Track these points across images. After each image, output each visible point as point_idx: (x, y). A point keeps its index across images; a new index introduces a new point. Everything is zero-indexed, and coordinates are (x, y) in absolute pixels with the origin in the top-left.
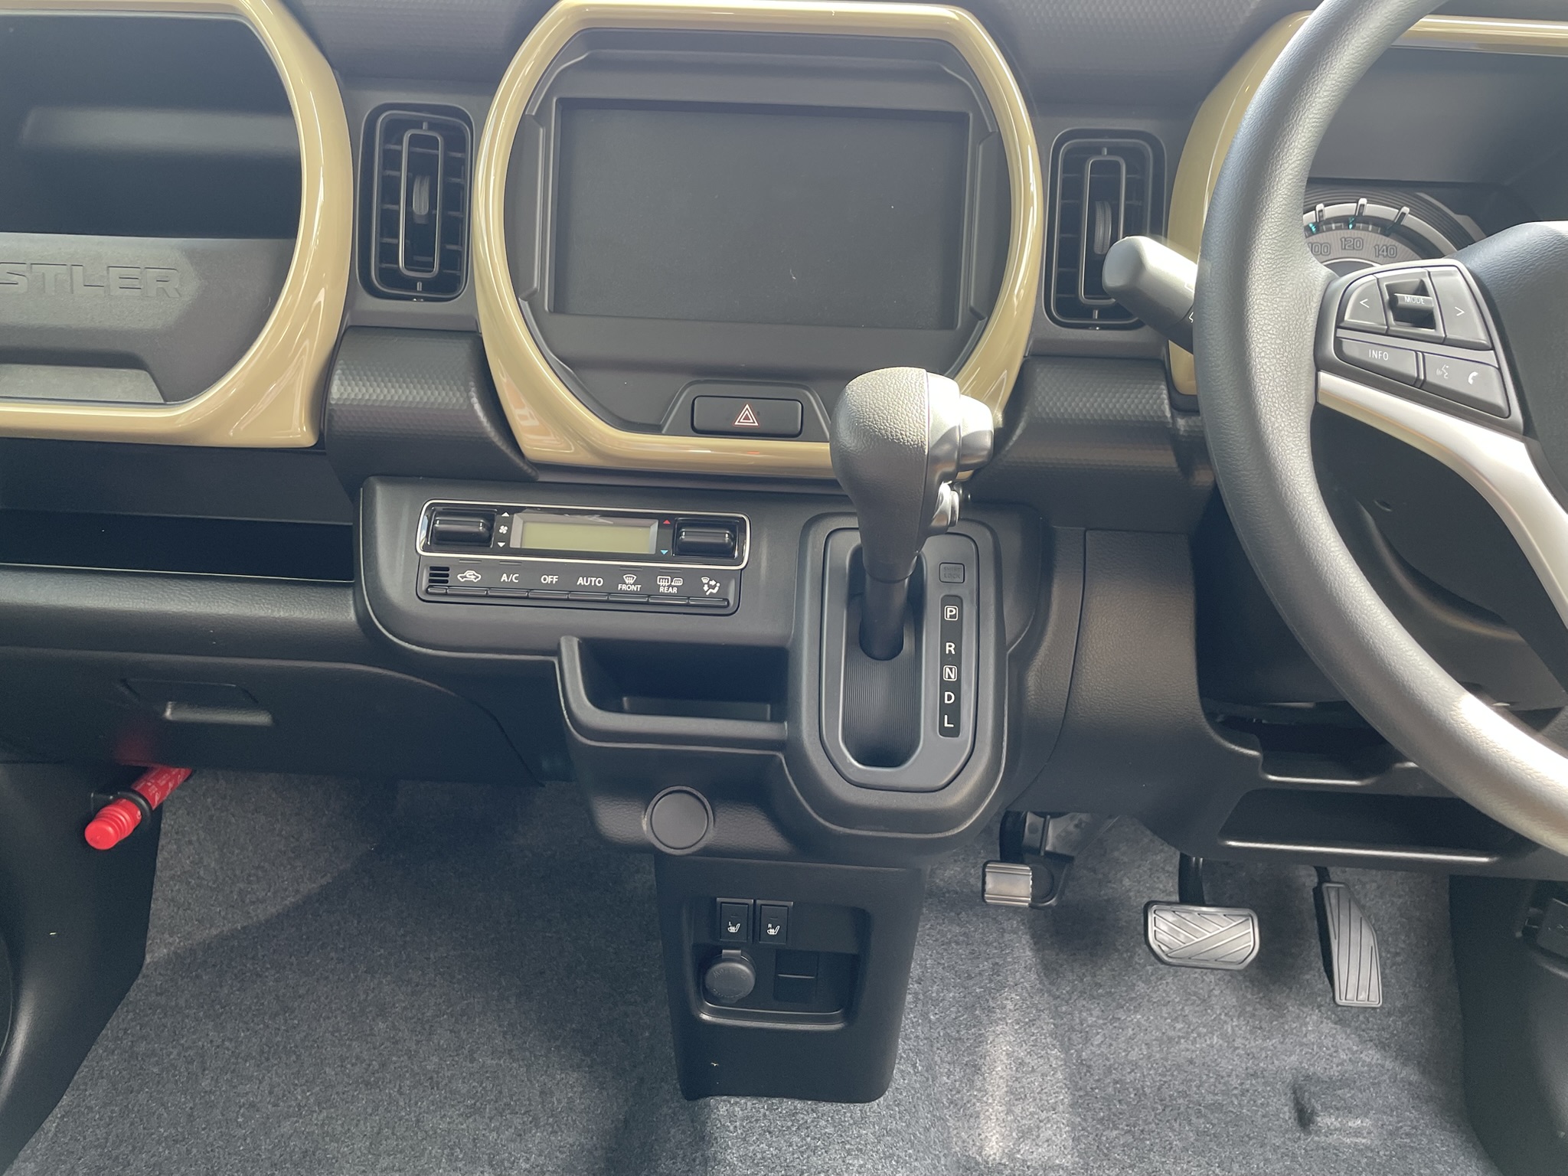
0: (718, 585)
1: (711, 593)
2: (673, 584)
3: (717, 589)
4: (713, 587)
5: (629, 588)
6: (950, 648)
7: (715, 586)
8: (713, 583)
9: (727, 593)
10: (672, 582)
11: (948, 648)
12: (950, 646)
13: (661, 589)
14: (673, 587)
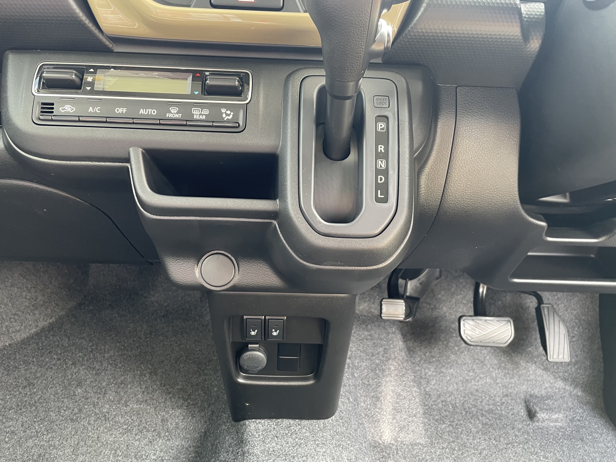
0: (232, 113)
1: (228, 119)
2: (202, 113)
3: (231, 116)
4: (229, 115)
5: (174, 116)
6: (381, 148)
7: (230, 114)
8: (228, 112)
9: (238, 118)
10: (201, 112)
11: (379, 149)
12: (381, 147)
13: (195, 117)
14: (202, 115)
